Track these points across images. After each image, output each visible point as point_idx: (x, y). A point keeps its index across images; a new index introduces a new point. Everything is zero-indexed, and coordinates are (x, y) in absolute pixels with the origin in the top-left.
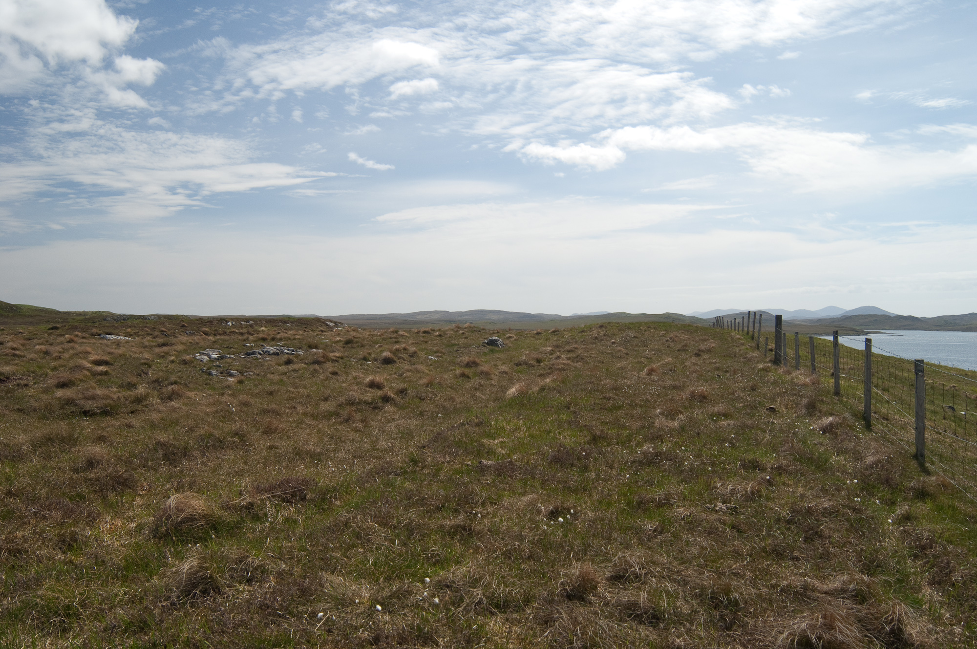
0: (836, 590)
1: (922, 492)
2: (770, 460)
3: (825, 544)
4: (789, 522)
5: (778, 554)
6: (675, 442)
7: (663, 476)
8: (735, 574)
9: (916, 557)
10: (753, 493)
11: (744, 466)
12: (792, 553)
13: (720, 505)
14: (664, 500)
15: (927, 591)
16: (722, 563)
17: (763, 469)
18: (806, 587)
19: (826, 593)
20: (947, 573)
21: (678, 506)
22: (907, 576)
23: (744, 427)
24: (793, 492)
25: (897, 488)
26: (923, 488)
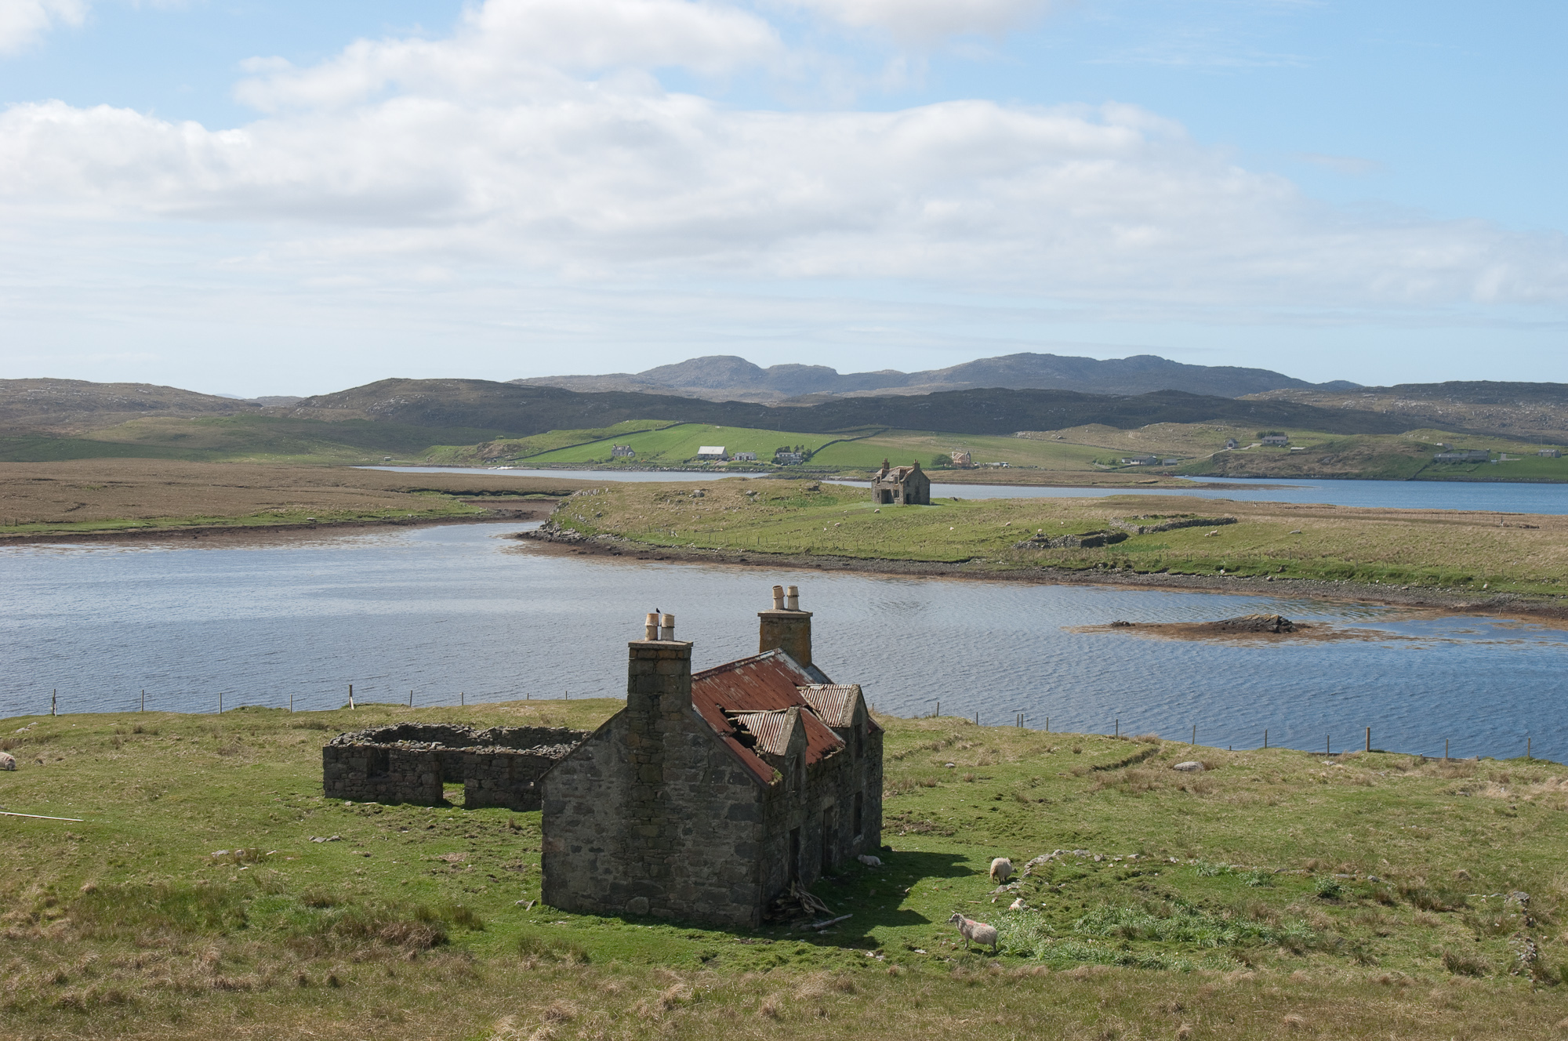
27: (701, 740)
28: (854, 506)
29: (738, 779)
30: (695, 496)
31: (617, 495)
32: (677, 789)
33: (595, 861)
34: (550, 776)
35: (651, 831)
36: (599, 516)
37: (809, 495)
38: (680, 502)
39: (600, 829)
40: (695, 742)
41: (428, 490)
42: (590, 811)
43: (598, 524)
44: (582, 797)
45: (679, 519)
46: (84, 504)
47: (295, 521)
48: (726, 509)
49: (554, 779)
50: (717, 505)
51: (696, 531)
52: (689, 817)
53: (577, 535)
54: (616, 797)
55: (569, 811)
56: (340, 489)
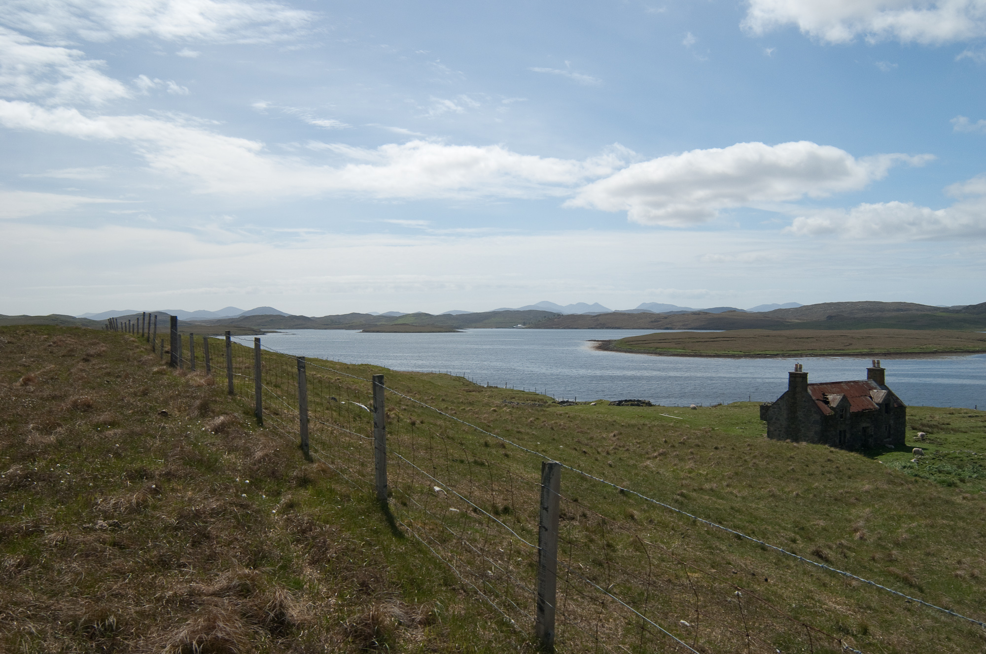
0: (222, 589)
1: (304, 479)
2: (158, 466)
3: (212, 545)
4: (176, 529)
5: (163, 564)
6: (51, 460)
7: (32, 501)
8: (116, 596)
9: (298, 541)
10: (138, 504)
11: (131, 477)
12: (178, 560)
13: (100, 522)
14: (33, 527)
15: (308, 571)
16: (99, 587)
17: (150, 477)
18: (191, 594)
19: (211, 595)
20: (323, 552)
21: (50, 532)
22: (291, 561)
23: (132, 434)
24: (182, 497)
25: (282, 479)
26: (305, 476)
27: (806, 401)
29: (815, 412)
32: (800, 414)
33: (780, 434)
34: (769, 409)
35: (794, 426)
39: (781, 425)
44: (777, 416)
52: (803, 423)
54: (785, 416)
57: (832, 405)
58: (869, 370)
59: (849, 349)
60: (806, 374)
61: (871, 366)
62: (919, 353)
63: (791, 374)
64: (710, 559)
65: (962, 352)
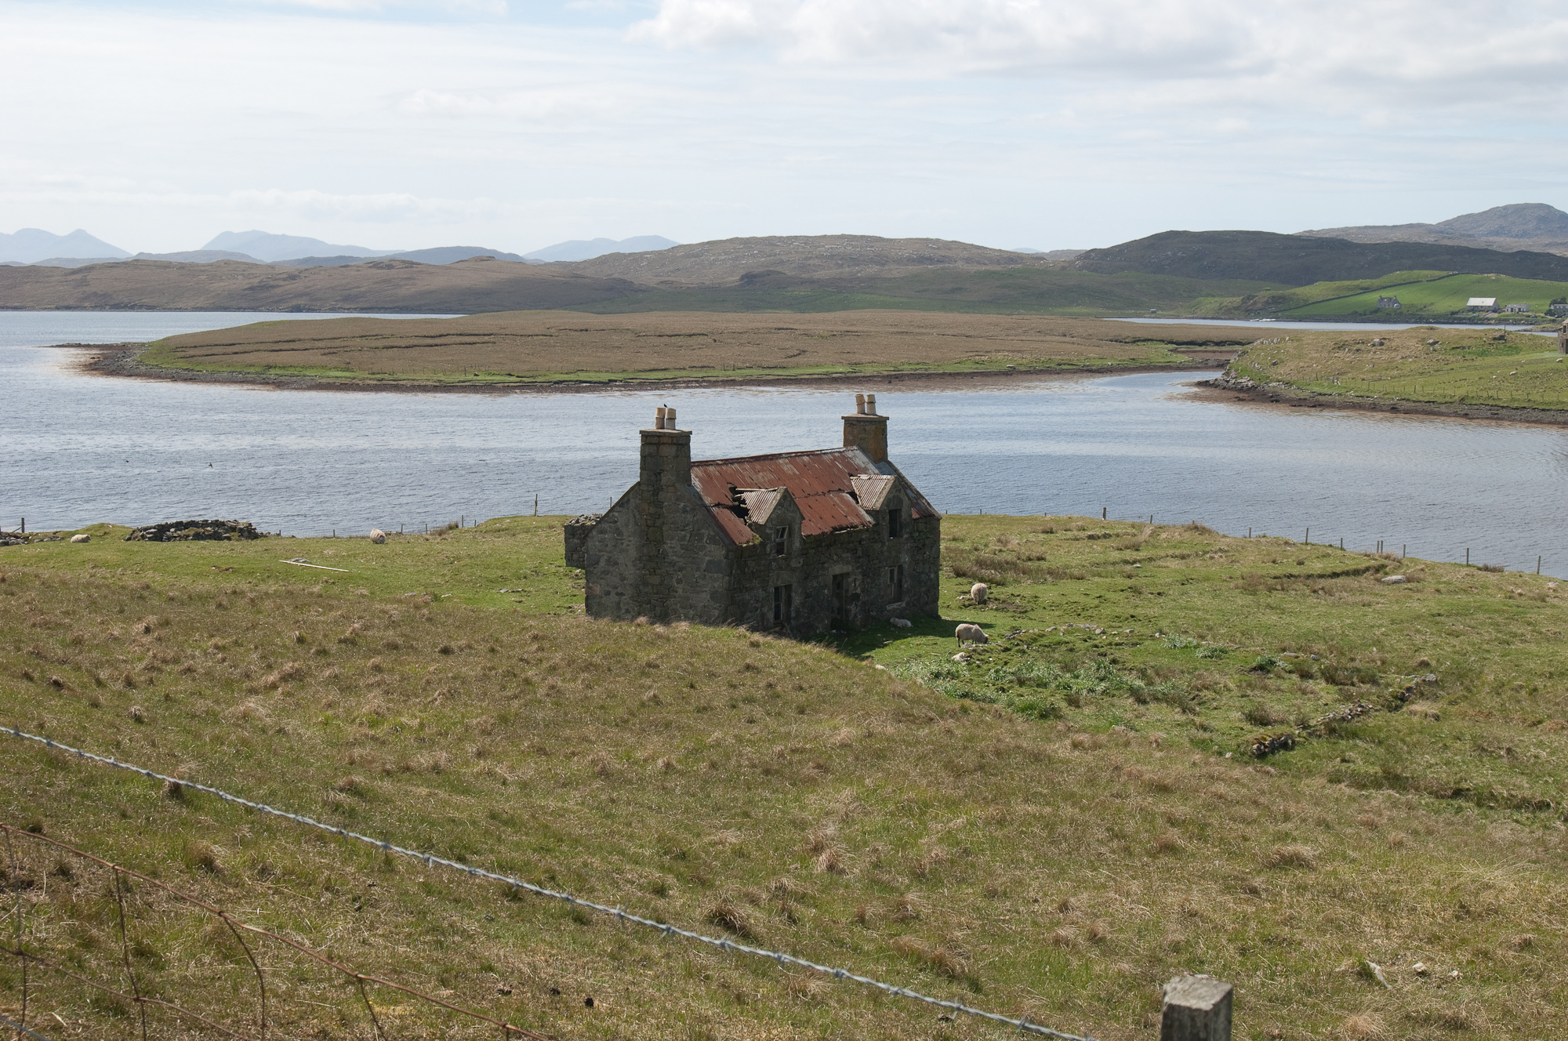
27: (688, 509)
28: (1537, 356)
29: (712, 540)
30: (1374, 345)
31: (1295, 344)
32: (672, 546)
33: (619, 603)
34: (590, 535)
35: (656, 580)
36: (1274, 364)
37: (1492, 345)
38: (1358, 350)
39: (623, 579)
40: (685, 511)
41: (1152, 340)
42: (616, 563)
43: (1273, 372)
44: (611, 552)
45: (1352, 368)
46: (805, 351)
47: (994, 368)
48: (1402, 358)
49: (593, 537)
50: (1393, 355)
51: (1363, 380)
52: (681, 569)
53: (1250, 384)
54: (633, 553)
55: (602, 563)
56: (1067, 339)
57: (754, 519)
58: (849, 422)
59: (797, 366)
60: (686, 437)
61: (853, 411)
62: (973, 375)
63: (645, 435)
64: (435, 962)
65: (1075, 372)
